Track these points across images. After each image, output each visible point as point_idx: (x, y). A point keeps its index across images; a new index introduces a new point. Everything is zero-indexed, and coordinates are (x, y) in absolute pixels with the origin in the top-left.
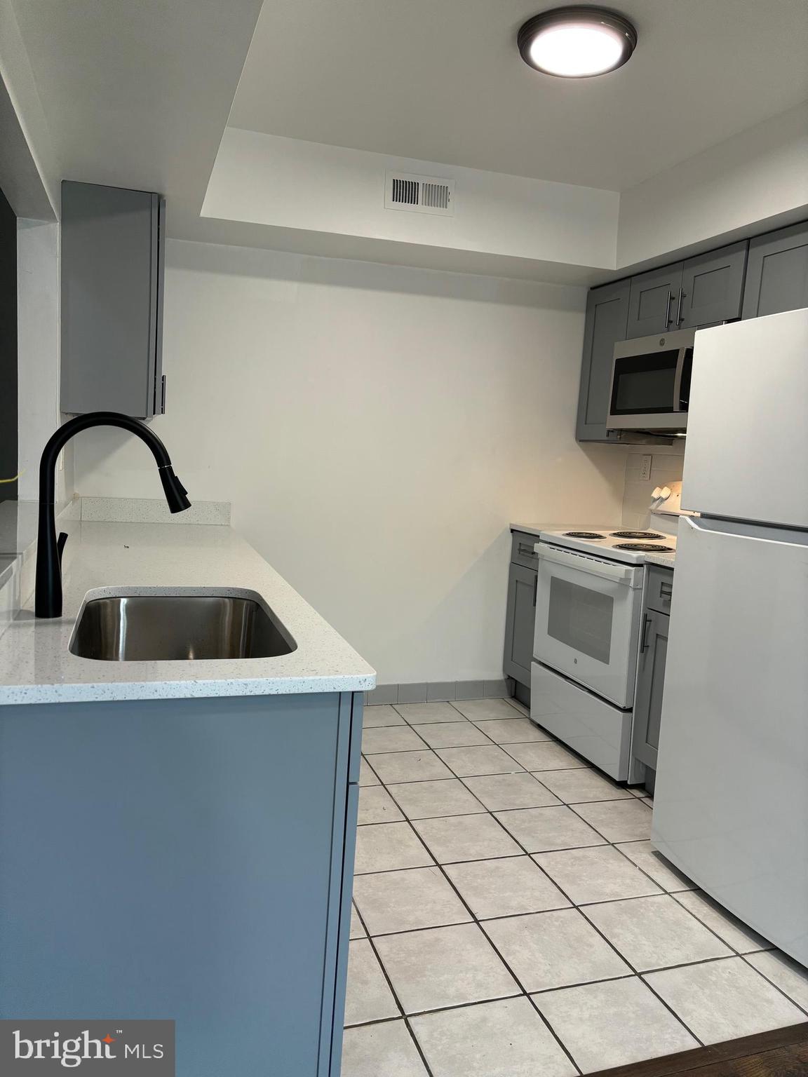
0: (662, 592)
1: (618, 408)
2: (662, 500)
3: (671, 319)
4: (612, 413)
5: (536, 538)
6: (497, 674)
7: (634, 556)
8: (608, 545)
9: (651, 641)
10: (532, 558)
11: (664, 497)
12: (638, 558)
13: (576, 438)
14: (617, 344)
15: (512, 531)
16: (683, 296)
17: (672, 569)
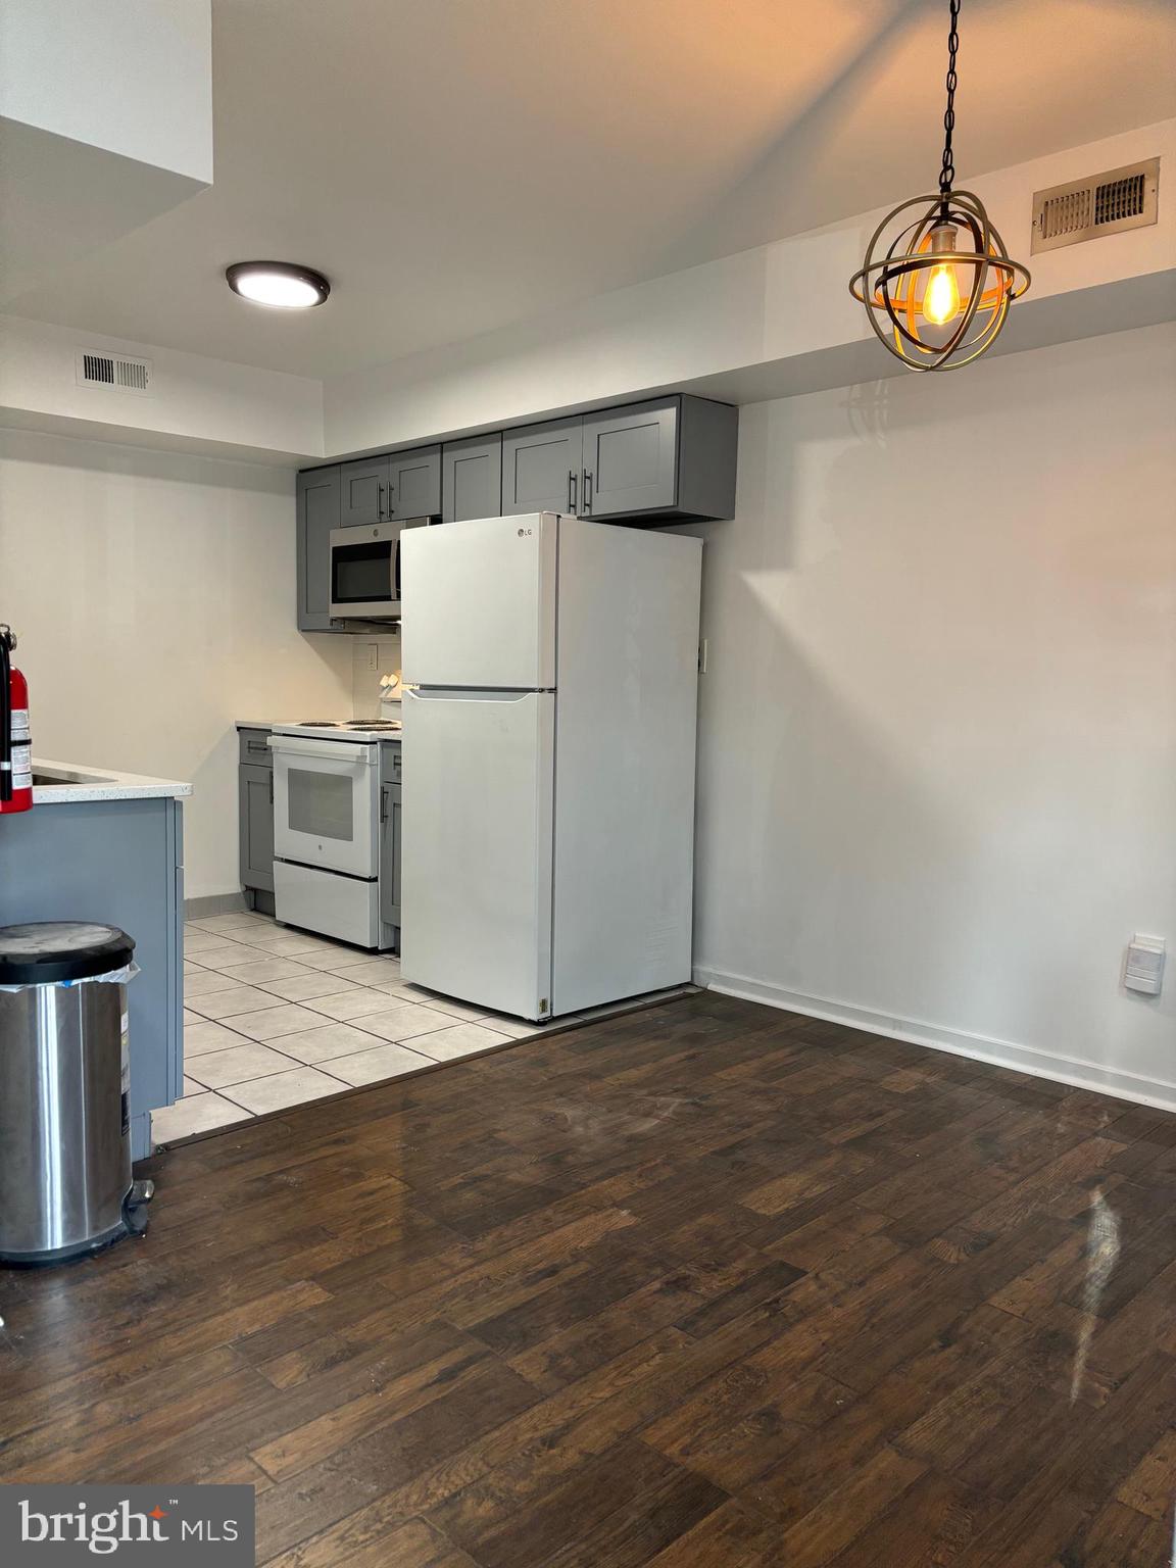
0: (395, 764)
1: (339, 596)
2: (390, 687)
3: (383, 510)
4: (333, 602)
5: (269, 732)
6: (233, 886)
7: (367, 736)
8: (344, 730)
9: (389, 812)
10: (264, 754)
11: (392, 684)
12: (371, 736)
13: (299, 629)
14: (331, 532)
15: (239, 729)
16: (391, 489)
17: (400, 742)
